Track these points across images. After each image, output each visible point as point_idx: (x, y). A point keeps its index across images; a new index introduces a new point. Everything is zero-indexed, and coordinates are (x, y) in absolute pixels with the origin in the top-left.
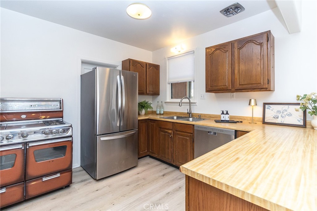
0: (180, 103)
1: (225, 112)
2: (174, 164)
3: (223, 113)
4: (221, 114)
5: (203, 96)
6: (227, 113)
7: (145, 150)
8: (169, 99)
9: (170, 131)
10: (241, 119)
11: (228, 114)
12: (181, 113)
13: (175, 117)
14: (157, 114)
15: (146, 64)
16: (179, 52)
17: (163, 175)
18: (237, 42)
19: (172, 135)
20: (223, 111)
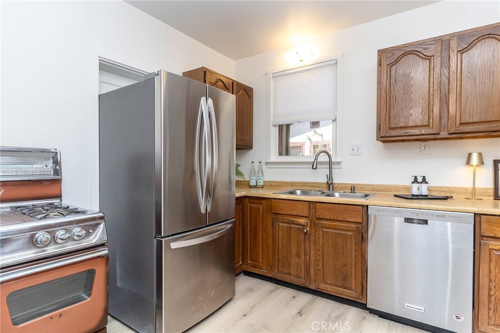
0: (314, 162)
1: (420, 180)
2: (312, 287)
3: (416, 181)
4: (412, 183)
5: (356, 149)
6: (424, 181)
7: (239, 262)
8: (274, 157)
9: (302, 221)
10: (444, 191)
11: (427, 183)
12: (305, 183)
13: (298, 192)
14: (251, 187)
15: (233, 83)
16: (301, 61)
17: (300, 313)
18: (456, 37)
19: (308, 229)
20: (416, 177)
